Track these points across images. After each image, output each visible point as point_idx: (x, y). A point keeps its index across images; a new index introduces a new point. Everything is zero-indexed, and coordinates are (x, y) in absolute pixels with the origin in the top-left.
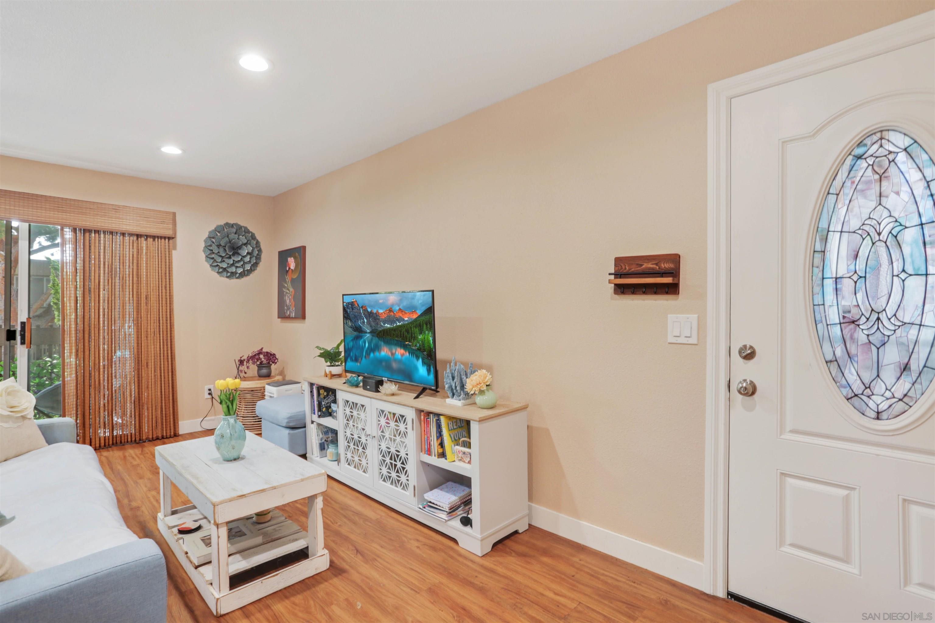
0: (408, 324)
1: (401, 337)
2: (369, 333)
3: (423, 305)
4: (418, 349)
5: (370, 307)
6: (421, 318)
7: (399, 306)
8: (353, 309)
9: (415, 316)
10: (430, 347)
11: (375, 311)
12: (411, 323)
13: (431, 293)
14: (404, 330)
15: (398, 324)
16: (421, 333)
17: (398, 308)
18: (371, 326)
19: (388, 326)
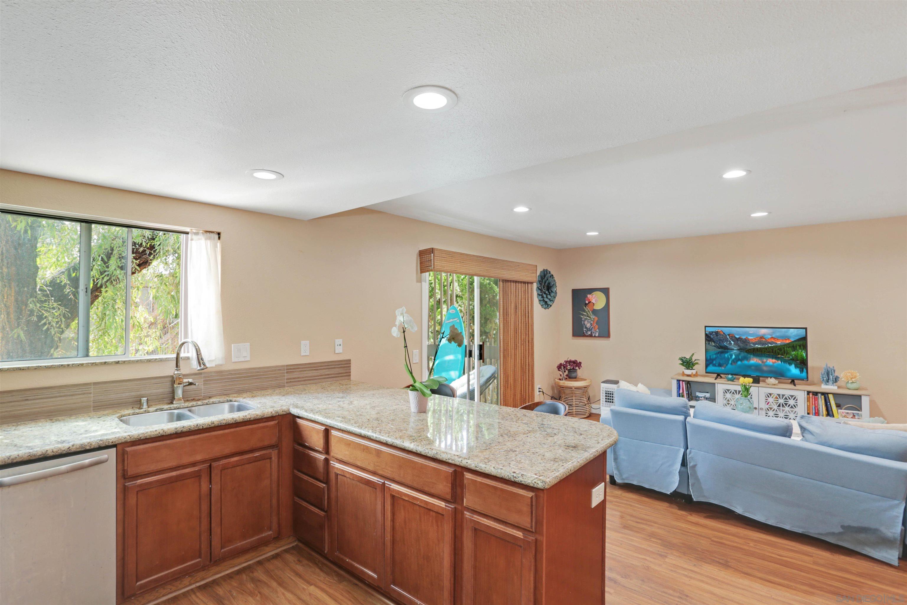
0: (780, 346)
1: (772, 352)
2: (736, 350)
3: (795, 336)
4: (791, 359)
5: (738, 335)
6: (794, 343)
7: (771, 335)
8: (717, 336)
9: (788, 342)
10: (803, 358)
11: (744, 337)
12: (784, 345)
13: (805, 330)
14: (777, 349)
15: (770, 345)
16: (794, 351)
17: (770, 337)
18: (739, 346)
19: (759, 346)
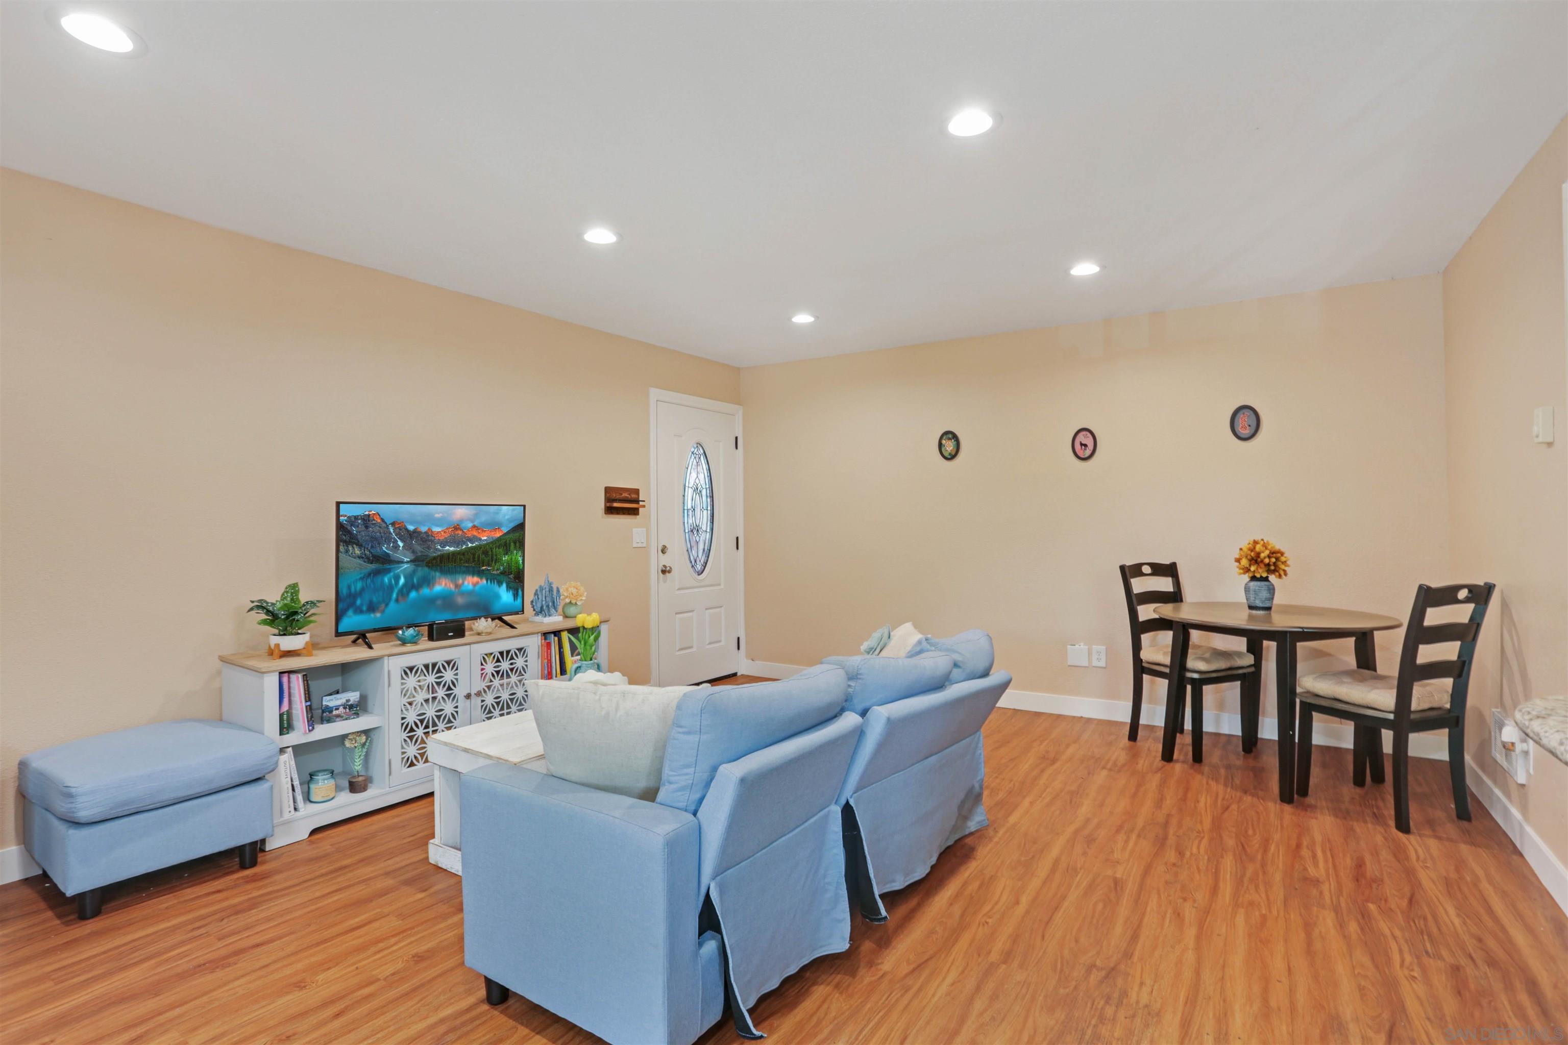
0: (487, 544)
1: (474, 561)
2: (407, 562)
3: (510, 521)
4: (501, 573)
5: (411, 524)
6: (507, 537)
7: (472, 521)
8: (367, 527)
9: (498, 535)
10: (519, 569)
11: (424, 529)
12: (492, 543)
13: (523, 507)
14: (480, 552)
15: (470, 545)
16: (507, 554)
17: (470, 525)
18: (413, 552)
19: (452, 549)
